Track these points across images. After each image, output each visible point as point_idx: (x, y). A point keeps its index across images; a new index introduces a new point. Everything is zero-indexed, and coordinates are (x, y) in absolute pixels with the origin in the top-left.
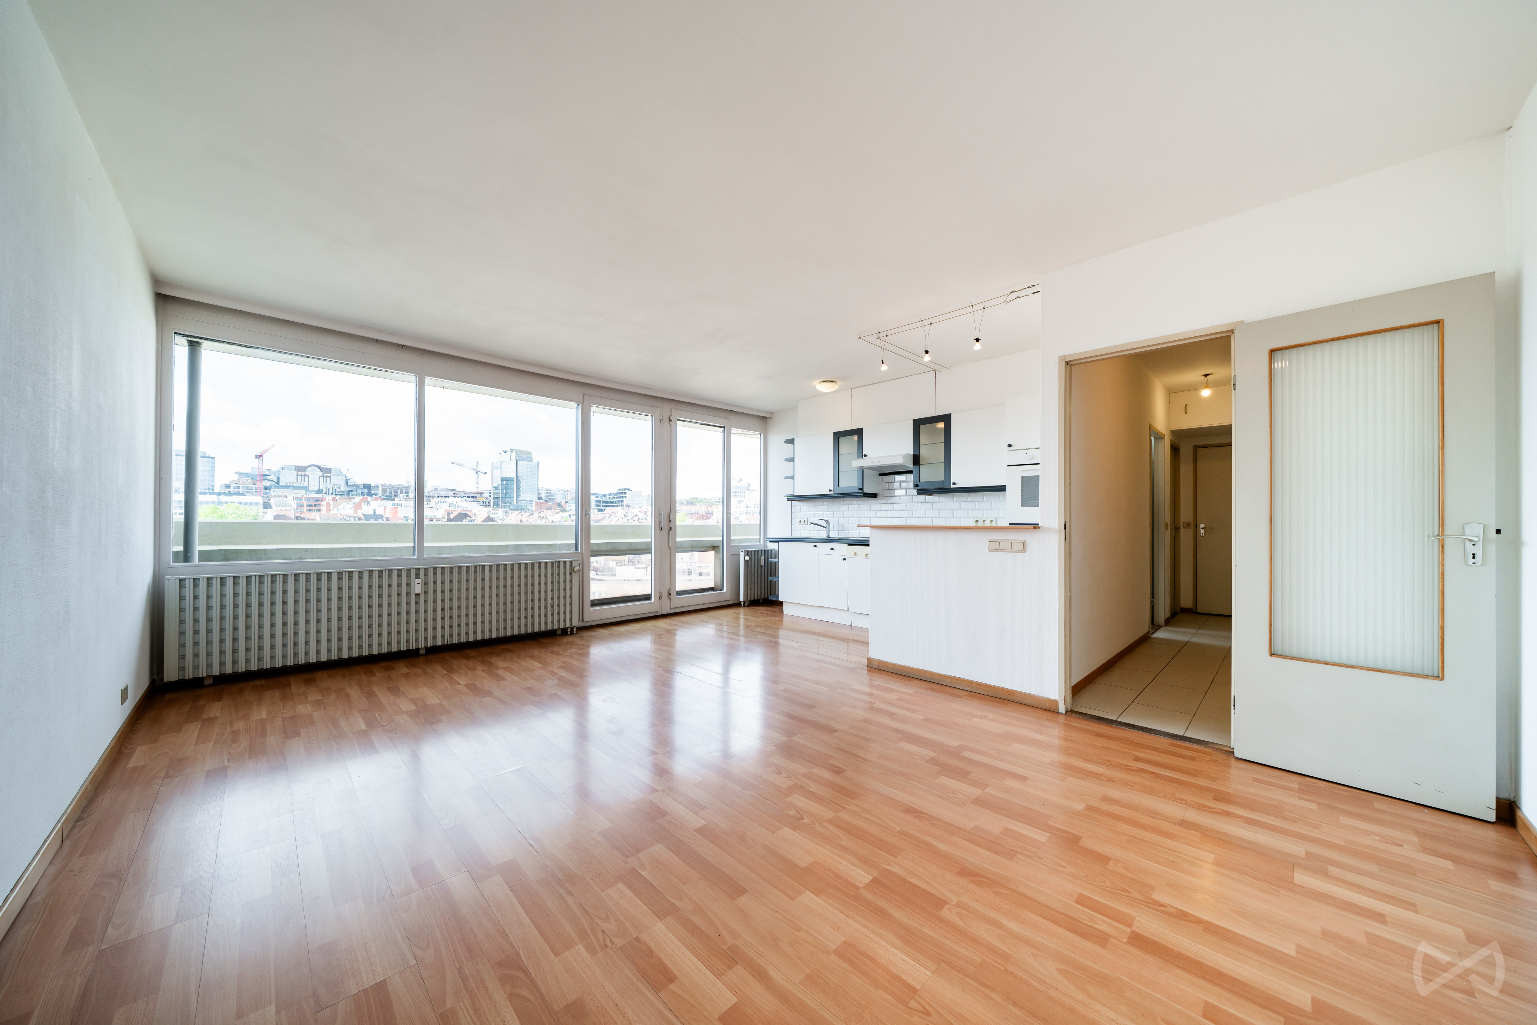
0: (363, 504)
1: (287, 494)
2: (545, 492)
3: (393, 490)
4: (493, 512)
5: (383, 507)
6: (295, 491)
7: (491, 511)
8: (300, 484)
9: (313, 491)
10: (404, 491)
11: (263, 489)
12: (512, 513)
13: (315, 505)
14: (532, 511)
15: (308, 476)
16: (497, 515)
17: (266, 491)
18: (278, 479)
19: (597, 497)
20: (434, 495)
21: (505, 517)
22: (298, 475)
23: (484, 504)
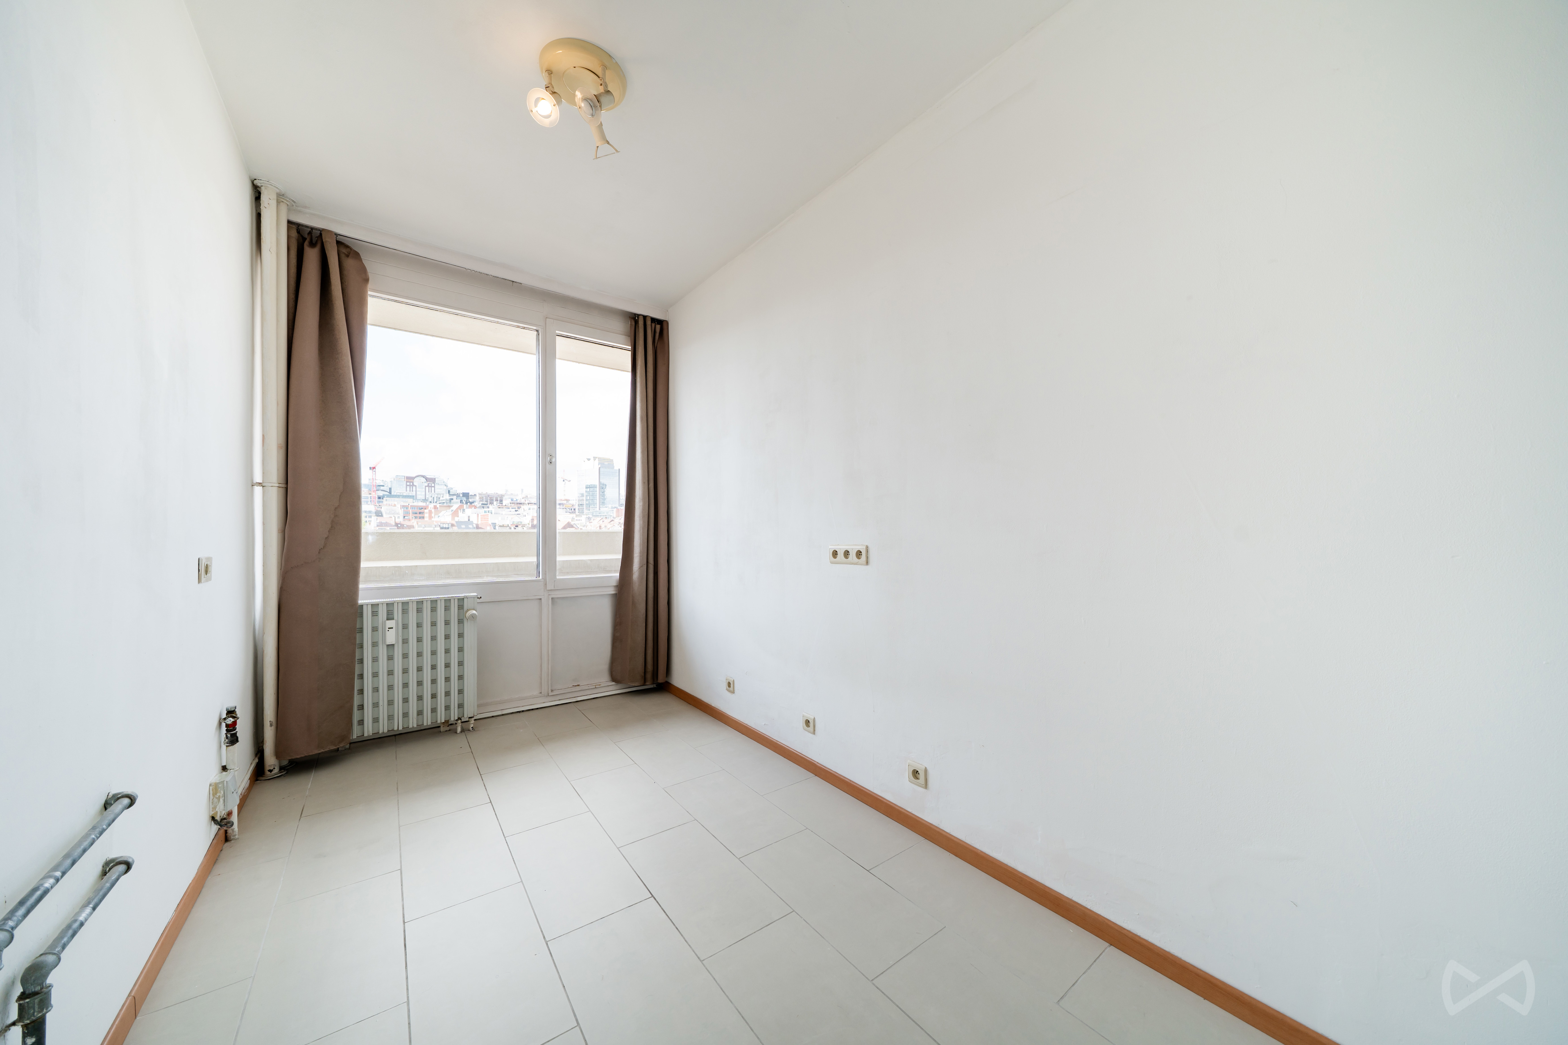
0: (459, 511)
1: (396, 503)
3: (489, 498)
4: (577, 518)
5: (476, 514)
6: (404, 499)
7: (575, 517)
8: (409, 493)
9: (420, 500)
10: (499, 499)
11: (377, 498)
12: (594, 520)
13: (420, 513)
15: (416, 486)
17: (380, 500)
18: (390, 489)
20: (525, 502)
21: (588, 523)
22: (407, 485)
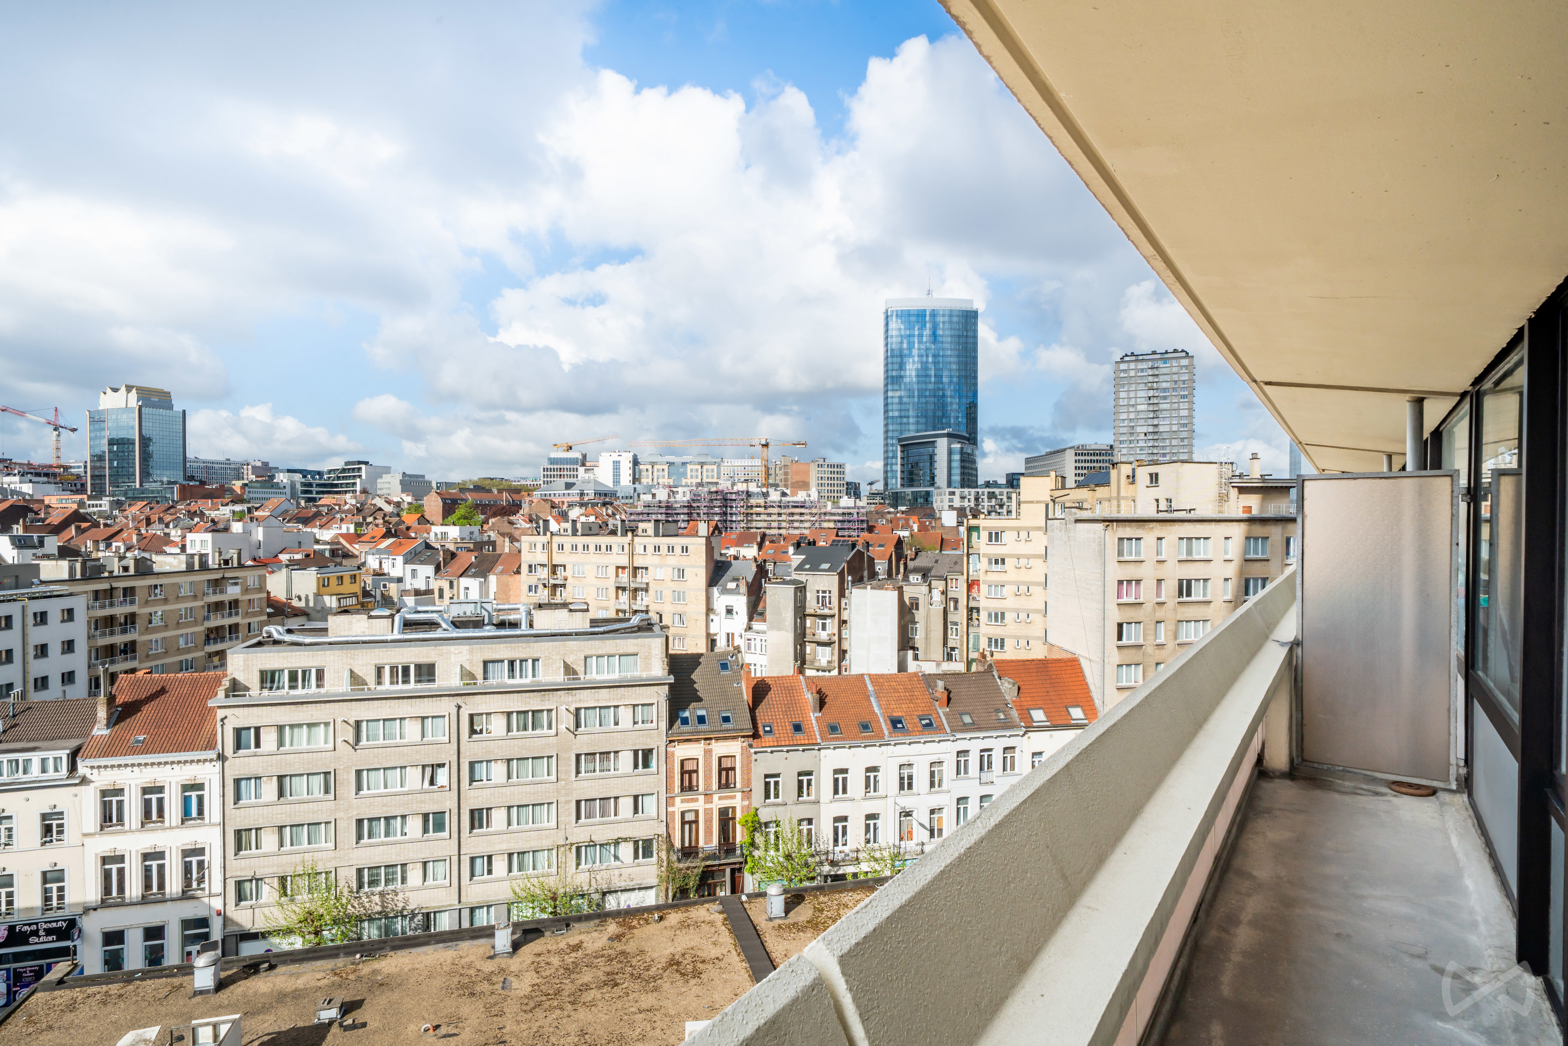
2: (202, 465)
7: (86, 500)
14: (173, 501)
16: (99, 509)
19: (304, 477)
23: (74, 488)
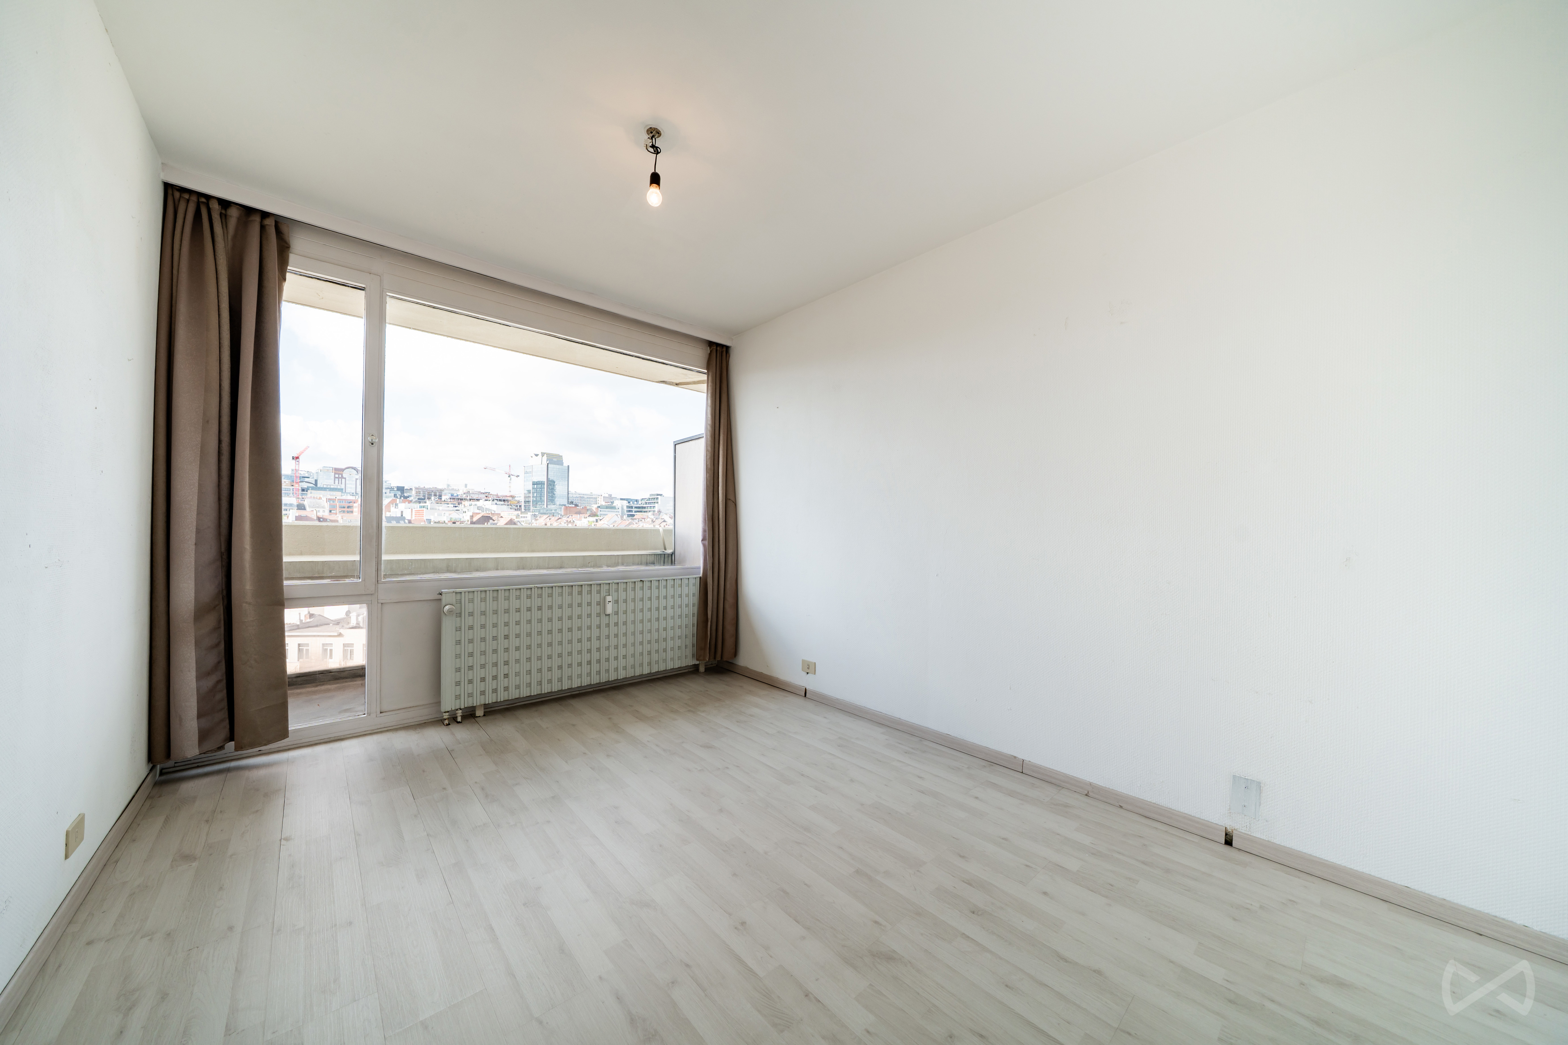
2: (578, 496)
14: (561, 515)
16: (526, 519)
19: (629, 502)
23: (516, 508)
